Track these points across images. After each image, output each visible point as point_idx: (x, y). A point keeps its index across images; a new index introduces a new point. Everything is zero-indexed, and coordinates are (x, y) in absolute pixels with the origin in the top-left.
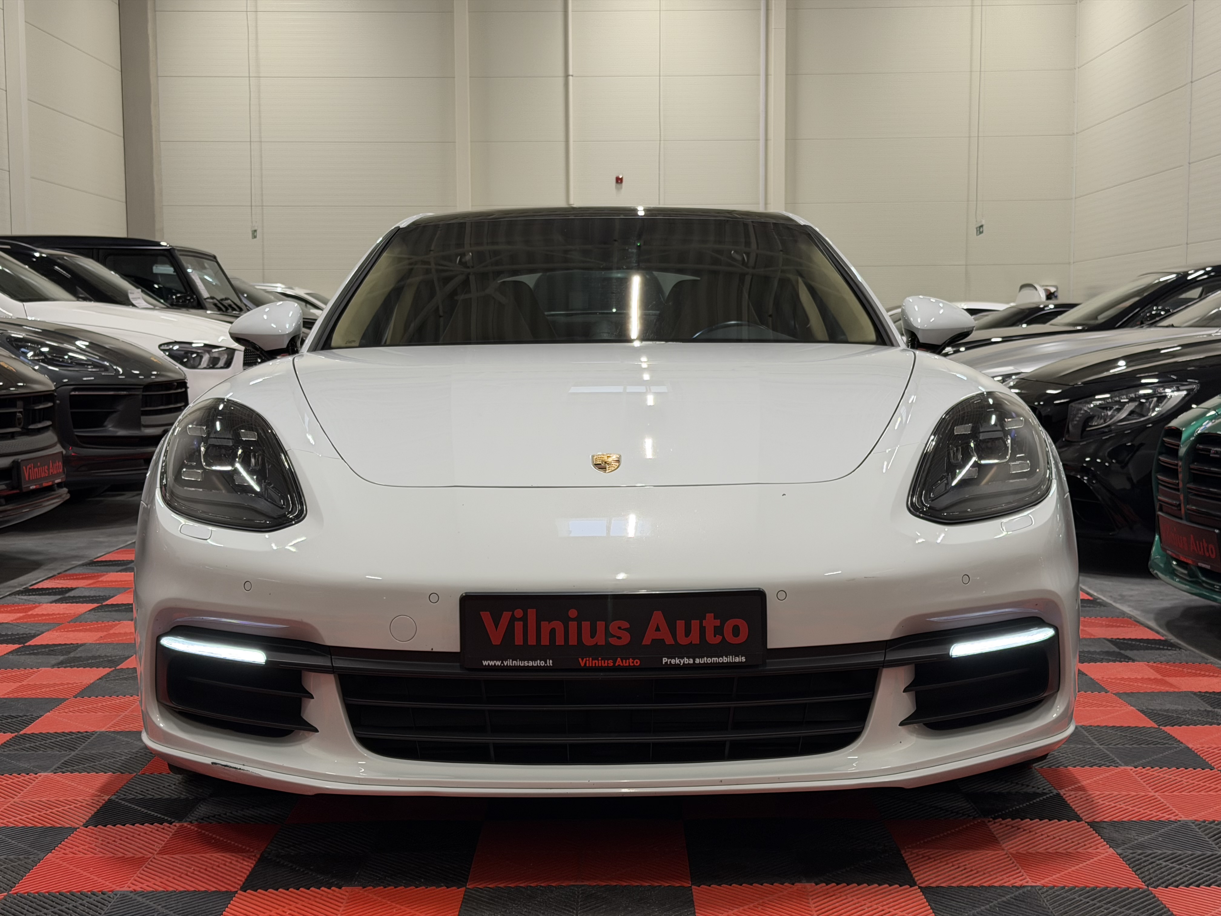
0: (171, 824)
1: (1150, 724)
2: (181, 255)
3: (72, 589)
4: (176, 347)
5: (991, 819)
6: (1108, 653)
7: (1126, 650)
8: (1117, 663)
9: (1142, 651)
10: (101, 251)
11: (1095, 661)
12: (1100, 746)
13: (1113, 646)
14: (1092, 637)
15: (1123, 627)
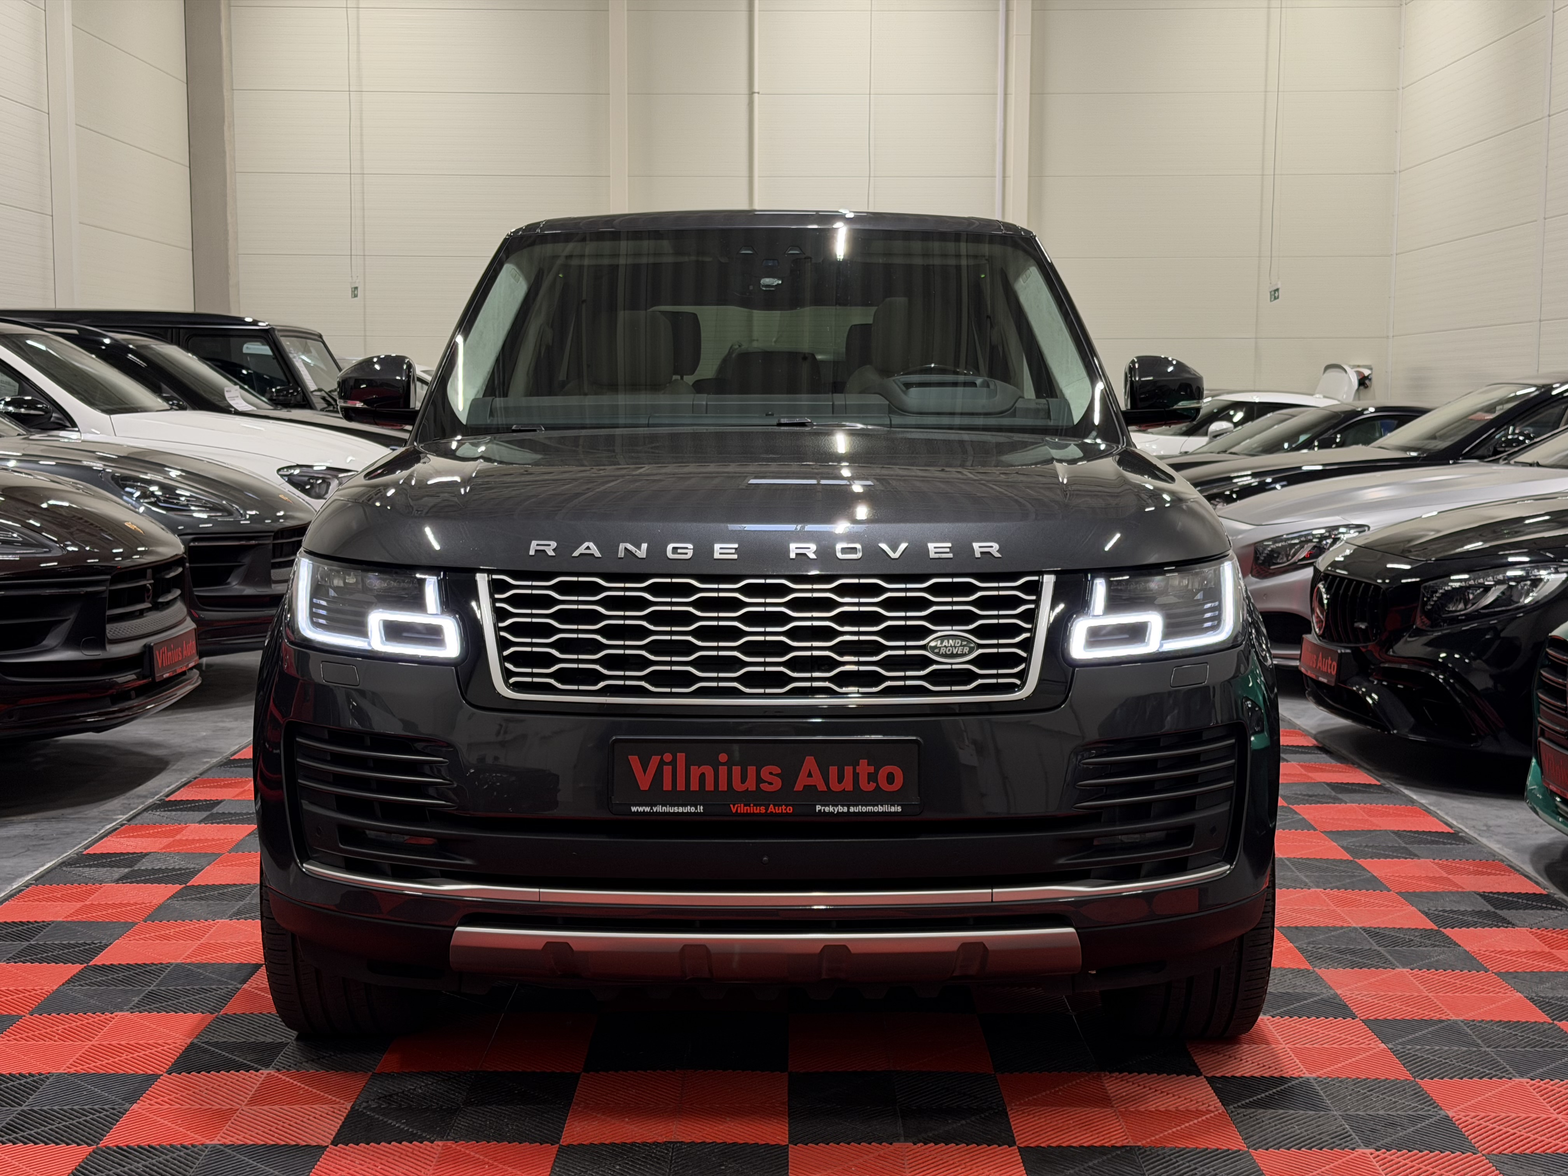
0: (432, 1142)
1: (1543, 1017)
2: (282, 336)
3: (218, 803)
4: (297, 472)
5: (1373, 1150)
6: (1479, 913)
7: (1502, 909)
8: (1494, 928)
9: (1521, 911)
10: (181, 331)
11: (1468, 925)
12: (1487, 1049)
13: (1487, 904)
14: (1460, 890)
15: (1495, 874)
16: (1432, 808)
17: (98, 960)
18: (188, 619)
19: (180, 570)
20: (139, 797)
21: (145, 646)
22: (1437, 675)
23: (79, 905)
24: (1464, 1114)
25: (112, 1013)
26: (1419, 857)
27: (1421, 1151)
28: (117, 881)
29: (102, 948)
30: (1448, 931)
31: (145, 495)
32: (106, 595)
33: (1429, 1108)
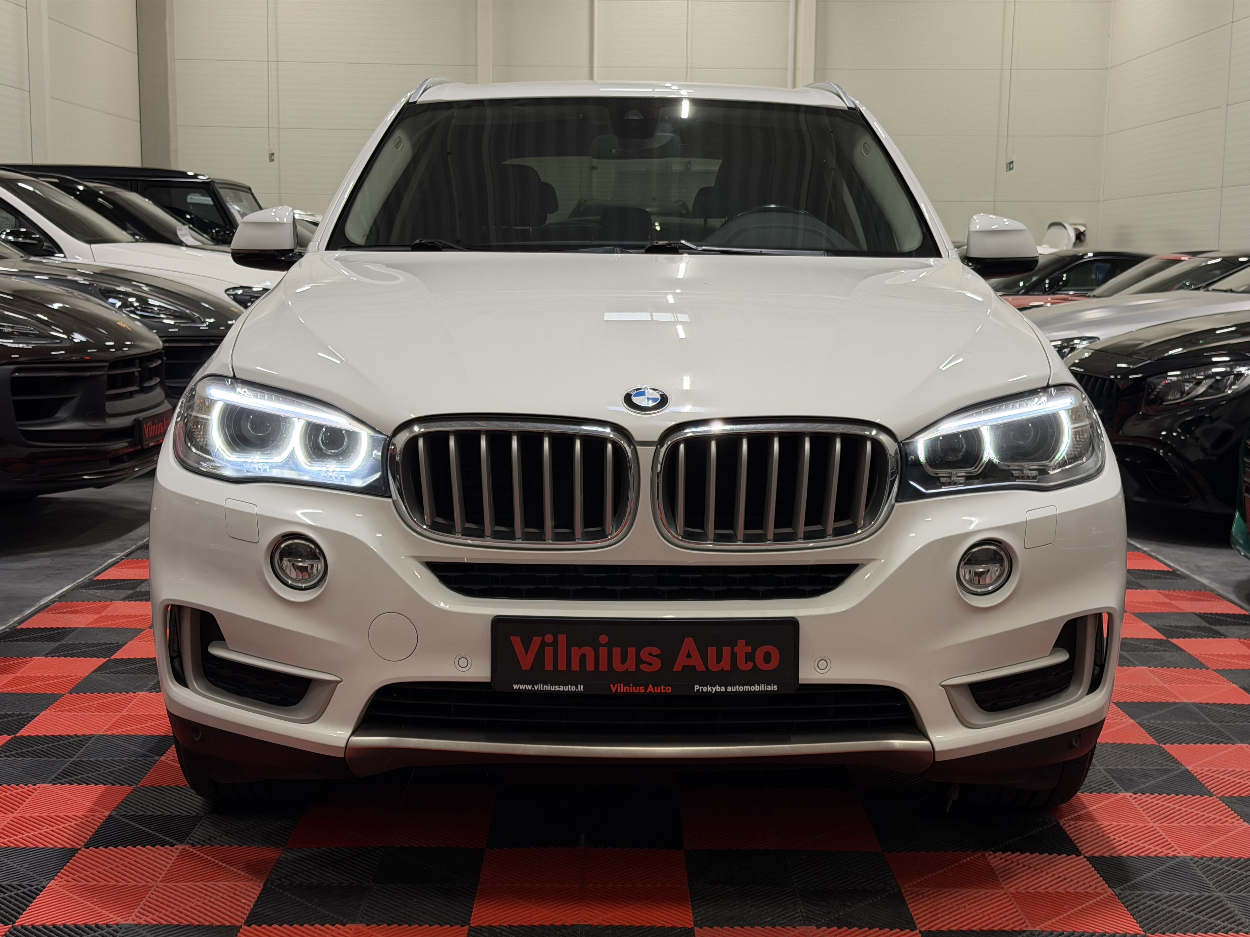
2: (220, 188)
4: (240, 292)
5: (1132, 794)
6: (1199, 628)
7: (1215, 625)
9: (1230, 627)
10: (141, 184)
11: (1189, 636)
12: (1213, 724)
13: (1203, 621)
14: (1181, 611)
15: (1207, 600)
16: (1153, 554)
17: (117, 655)
18: (166, 401)
19: (160, 362)
20: (132, 540)
21: (135, 420)
22: (1158, 450)
23: (96, 616)
24: (1199, 768)
25: (135, 693)
26: (1147, 588)
27: (1169, 795)
28: (124, 599)
29: (119, 646)
30: (1174, 641)
31: (125, 305)
32: (105, 378)
33: (1172, 764)
